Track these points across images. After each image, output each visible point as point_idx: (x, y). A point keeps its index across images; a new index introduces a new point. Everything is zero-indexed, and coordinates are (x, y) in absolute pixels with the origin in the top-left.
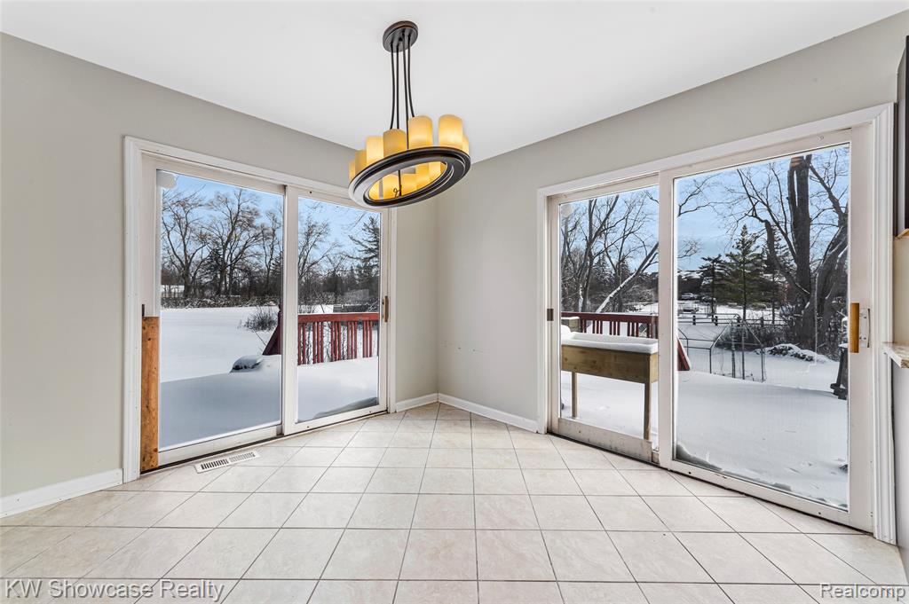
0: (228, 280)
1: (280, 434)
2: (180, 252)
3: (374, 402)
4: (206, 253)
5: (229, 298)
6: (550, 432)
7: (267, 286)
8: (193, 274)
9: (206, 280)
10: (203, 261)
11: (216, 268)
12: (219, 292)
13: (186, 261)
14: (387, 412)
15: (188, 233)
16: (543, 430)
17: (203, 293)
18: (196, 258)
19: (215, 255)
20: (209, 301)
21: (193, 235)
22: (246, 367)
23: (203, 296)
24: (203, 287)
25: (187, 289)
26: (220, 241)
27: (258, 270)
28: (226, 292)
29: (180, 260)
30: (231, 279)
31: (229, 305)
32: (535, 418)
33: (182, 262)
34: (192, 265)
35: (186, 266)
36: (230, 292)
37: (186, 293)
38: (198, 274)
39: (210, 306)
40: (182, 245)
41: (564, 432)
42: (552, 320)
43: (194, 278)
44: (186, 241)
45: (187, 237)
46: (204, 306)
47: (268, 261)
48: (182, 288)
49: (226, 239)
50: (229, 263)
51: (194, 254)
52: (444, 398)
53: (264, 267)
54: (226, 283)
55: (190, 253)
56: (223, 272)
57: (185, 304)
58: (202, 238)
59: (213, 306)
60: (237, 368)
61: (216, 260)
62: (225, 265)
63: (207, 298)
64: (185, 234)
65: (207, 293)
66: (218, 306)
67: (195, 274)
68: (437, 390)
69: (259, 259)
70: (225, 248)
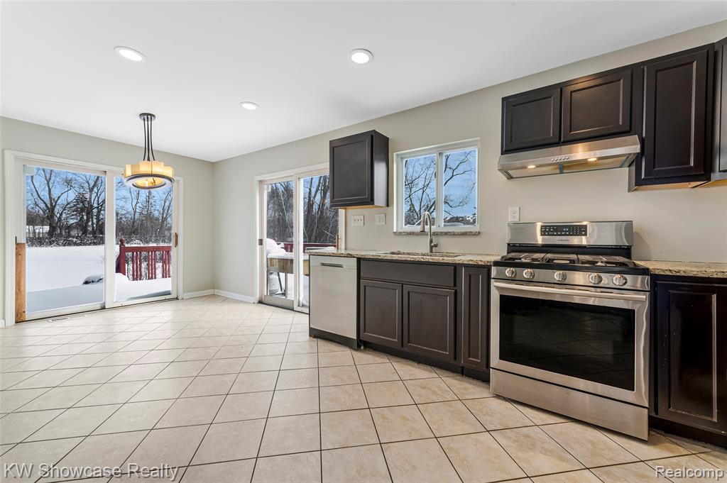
0: (95, 221)
1: (103, 308)
2: (45, 195)
3: (168, 293)
4: (72, 196)
5: (95, 237)
6: (260, 302)
7: (133, 226)
8: (58, 215)
9: (71, 222)
10: (68, 204)
11: (82, 210)
12: (85, 232)
13: (51, 204)
14: (177, 299)
15: (53, 178)
16: (256, 301)
17: (69, 232)
18: (62, 201)
19: (81, 199)
20: (74, 240)
21: (58, 180)
22: (93, 282)
23: (69, 236)
24: (69, 228)
25: (53, 229)
26: (86, 185)
27: (125, 212)
28: (94, 232)
29: (45, 203)
30: (98, 220)
31: (95, 244)
32: (253, 295)
33: (46, 205)
34: (57, 207)
35: (51, 209)
36: (98, 232)
37: (51, 233)
38: (64, 215)
39: (76, 244)
40: (47, 189)
41: (266, 301)
42: (262, 244)
43: (60, 219)
44: (51, 186)
45: (51, 181)
46: (69, 245)
47: (134, 204)
48: (47, 228)
49: (92, 183)
50: (96, 205)
51: (59, 197)
52: (217, 292)
53: (130, 210)
54: (93, 224)
55: (55, 196)
56: (89, 213)
57: (50, 243)
58: (68, 182)
59: (80, 245)
60: (86, 283)
61: (82, 202)
62: (92, 207)
63: (73, 237)
64: (50, 179)
65: (74, 233)
66: (85, 244)
67: (61, 215)
68: (214, 288)
69: (126, 202)
70: (91, 190)
